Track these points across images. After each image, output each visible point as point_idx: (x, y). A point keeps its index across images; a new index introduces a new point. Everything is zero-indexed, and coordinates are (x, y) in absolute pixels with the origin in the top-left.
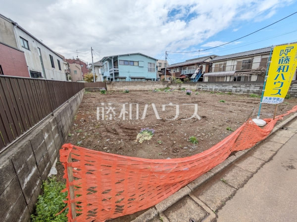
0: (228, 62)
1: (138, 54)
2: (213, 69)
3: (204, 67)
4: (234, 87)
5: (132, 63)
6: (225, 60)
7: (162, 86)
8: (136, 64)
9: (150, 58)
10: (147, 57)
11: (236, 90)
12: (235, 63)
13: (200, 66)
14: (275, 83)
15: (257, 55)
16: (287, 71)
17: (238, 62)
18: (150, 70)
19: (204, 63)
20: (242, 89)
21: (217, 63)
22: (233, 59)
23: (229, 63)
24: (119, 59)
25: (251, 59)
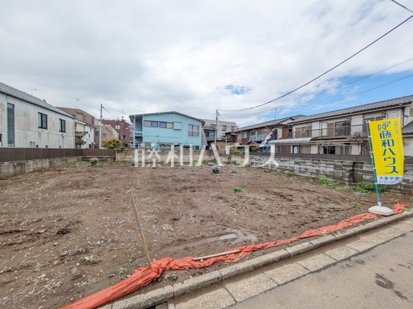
0: (313, 124)
1: (172, 113)
2: (294, 134)
3: (280, 131)
4: (296, 163)
5: (163, 125)
6: (310, 121)
7: (207, 157)
8: (168, 125)
9: (190, 118)
10: (186, 116)
11: (300, 168)
12: (324, 125)
13: (273, 130)
14: (385, 159)
15: (356, 113)
16: (393, 145)
17: (329, 125)
18: (191, 134)
19: (279, 125)
20: (308, 167)
21: (298, 126)
22: (321, 120)
23: (316, 126)
24: (144, 119)
25: (346, 119)
